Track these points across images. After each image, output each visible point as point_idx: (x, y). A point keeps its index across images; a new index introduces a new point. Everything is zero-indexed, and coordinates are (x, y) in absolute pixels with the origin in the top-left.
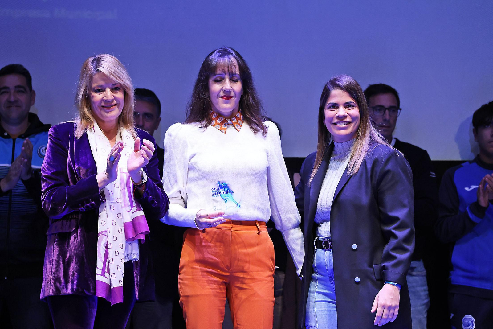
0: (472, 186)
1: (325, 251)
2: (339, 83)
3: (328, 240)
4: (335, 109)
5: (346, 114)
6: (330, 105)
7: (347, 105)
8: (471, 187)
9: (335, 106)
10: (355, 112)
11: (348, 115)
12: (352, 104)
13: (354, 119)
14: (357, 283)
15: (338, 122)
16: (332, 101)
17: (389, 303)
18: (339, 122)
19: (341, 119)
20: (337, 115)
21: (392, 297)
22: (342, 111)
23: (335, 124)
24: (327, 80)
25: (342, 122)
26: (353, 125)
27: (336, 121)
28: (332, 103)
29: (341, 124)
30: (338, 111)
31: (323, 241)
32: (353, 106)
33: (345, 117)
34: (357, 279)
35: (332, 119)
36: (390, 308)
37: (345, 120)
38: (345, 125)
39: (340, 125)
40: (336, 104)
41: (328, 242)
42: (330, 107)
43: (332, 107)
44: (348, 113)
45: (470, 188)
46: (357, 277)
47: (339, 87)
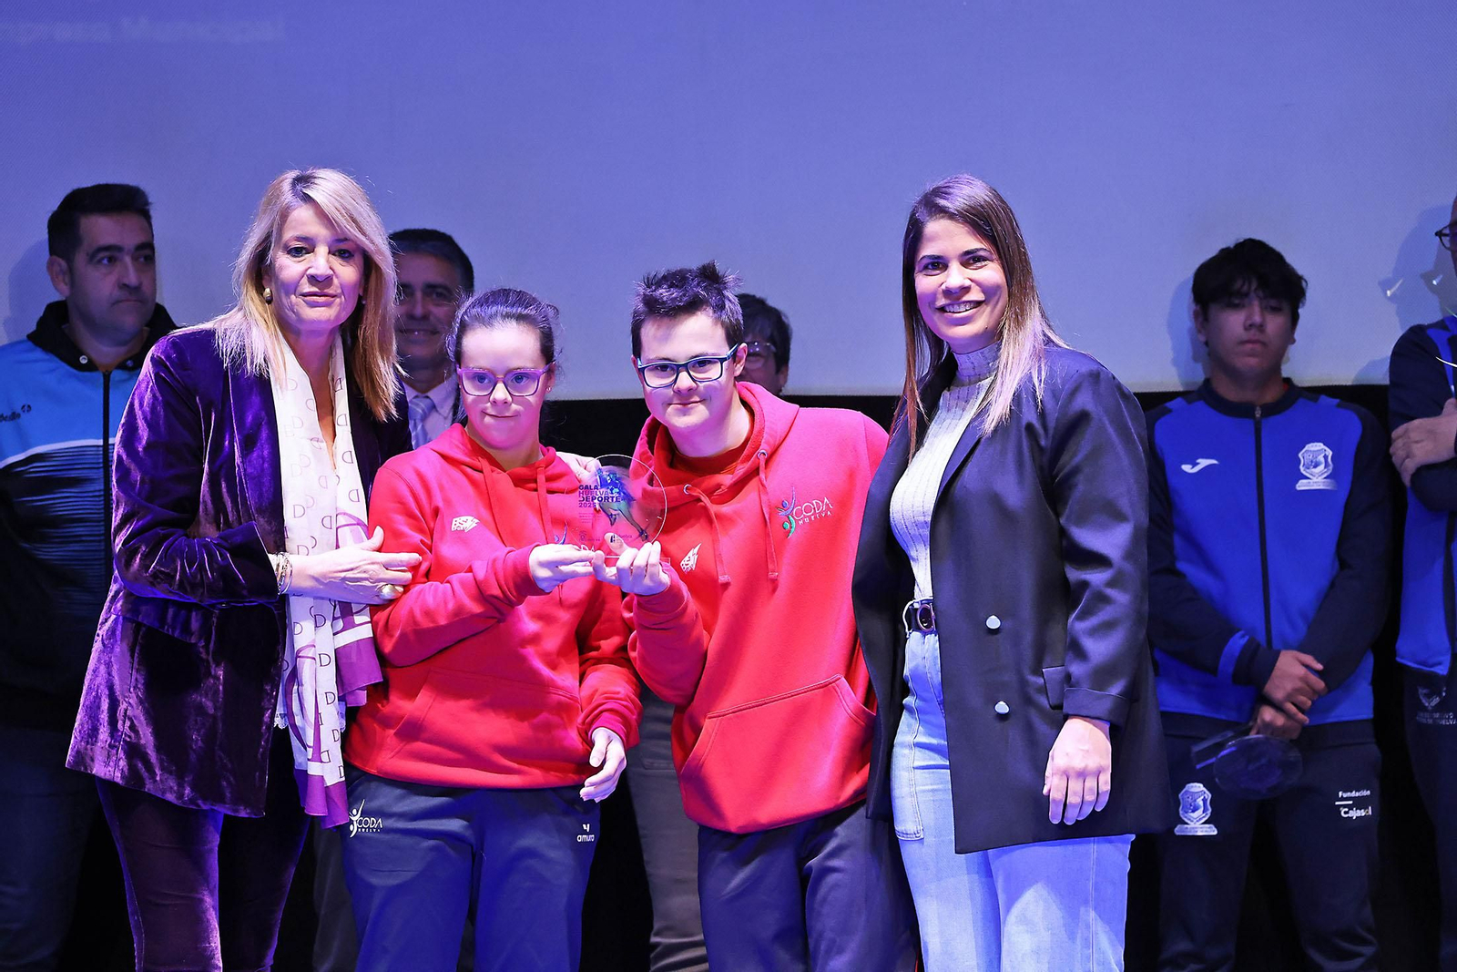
0: (1199, 461)
1: (925, 634)
2: (942, 202)
3: (930, 607)
4: (938, 272)
5: (968, 283)
6: (925, 261)
7: (970, 259)
8: (1198, 464)
9: (939, 264)
10: (991, 273)
11: (973, 284)
12: (982, 253)
13: (990, 292)
14: (1002, 717)
15: (949, 305)
16: (928, 250)
17: (1078, 763)
18: (952, 305)
19: (955, 295)
20: (943, 287)
21: (1086, 747)
22: (956, 276)
23: (942, 309)
24: (914, 197)
25: (959, 304)
26: (987, 310)
27: (942, 302)
28: (930, 257)
29: (956, 308)
30: (948, 276)
31: (917, 609)
32: (985, 259)
33: (966, 290)
34: (1002, 707)
35: (933, 296)
36: (1082, 775)
37: (966, 298)
38: (967, 310)
39: (954, 312)
40: (939, 257)
41: (930, 610)
42: (926, 267)
43: (930, 267)
44: (973, 277)
45: (1194, 464)
46: (1002, 703)
47: (944, 212)
